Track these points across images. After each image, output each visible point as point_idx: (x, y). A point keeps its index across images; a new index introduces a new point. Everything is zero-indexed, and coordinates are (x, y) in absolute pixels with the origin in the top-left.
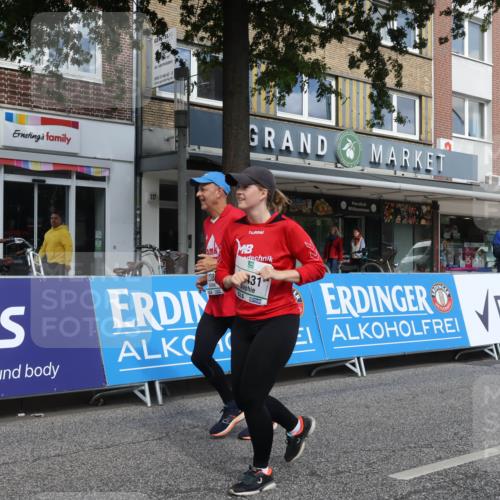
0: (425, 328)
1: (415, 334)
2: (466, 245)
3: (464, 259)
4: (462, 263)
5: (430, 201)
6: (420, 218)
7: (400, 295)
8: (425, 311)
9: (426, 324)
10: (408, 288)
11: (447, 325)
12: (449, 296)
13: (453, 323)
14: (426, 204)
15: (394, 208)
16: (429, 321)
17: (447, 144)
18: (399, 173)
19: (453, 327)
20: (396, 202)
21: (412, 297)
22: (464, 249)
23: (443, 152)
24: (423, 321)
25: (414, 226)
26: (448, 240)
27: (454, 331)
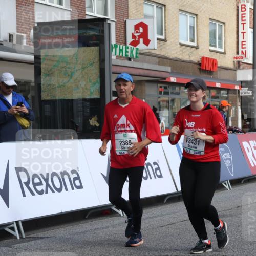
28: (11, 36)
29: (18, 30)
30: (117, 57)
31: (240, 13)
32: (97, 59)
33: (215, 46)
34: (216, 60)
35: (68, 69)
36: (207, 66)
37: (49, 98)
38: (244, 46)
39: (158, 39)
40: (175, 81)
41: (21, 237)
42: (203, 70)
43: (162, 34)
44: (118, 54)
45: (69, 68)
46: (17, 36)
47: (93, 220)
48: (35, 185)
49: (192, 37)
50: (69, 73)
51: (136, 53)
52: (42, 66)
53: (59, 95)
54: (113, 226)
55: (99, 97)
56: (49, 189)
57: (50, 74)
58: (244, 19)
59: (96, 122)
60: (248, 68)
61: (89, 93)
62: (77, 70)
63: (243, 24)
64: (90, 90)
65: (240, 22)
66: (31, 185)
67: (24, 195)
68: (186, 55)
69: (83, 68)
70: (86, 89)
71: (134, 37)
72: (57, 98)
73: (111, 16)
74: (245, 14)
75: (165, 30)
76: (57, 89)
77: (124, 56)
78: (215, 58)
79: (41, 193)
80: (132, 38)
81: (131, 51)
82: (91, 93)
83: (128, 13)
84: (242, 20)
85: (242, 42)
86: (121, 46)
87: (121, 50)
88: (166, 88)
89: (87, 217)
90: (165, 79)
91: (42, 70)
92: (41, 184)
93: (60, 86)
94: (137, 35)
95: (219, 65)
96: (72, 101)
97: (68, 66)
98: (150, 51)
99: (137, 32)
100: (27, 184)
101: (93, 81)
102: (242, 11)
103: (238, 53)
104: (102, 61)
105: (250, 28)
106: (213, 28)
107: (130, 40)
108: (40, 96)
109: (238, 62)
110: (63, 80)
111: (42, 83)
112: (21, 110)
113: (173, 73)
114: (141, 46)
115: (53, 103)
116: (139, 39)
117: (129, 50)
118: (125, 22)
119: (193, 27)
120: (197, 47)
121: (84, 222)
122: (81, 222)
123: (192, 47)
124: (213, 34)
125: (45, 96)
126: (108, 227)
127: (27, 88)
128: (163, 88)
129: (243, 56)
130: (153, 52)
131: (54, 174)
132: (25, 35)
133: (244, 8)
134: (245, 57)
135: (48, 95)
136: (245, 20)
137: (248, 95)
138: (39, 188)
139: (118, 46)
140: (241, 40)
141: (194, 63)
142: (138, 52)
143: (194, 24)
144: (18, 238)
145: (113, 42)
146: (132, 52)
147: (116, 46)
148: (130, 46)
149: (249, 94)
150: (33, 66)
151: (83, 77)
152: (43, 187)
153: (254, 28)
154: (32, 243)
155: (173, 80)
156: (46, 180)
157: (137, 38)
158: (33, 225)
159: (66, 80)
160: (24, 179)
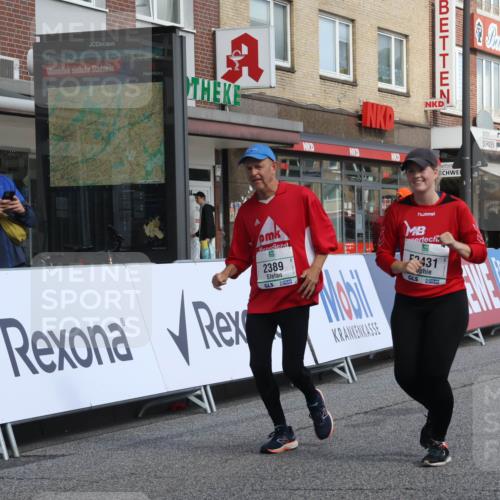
29: (4, 51)
30: (197, 102)
31: (438, 17)
32: (158, 107)
33: (389, 82)
34: (391, 109)
35: (100, 127)
36: (374, 120)
37: (64, 183)
38: (445, 82)
39: (278, 68)
40: (313, 150)
41: (12, 455)
42: (366, 128)
43: (285, 58)
44: (199, 97)
45: (103, 124)
46: (2, 61)
47: (152, 420)
48: (38, 353)
49: (344, 62)
50: (105, 135)
51: (236, 96)
52: (51, 120)
53: (85, 178)
54: (192, 433)
55: (163, 181)
56: (65, 360)
57: (66, 135)
58: (444, 28)
59: (157, 229)
60: (453, 125)
61: (143, 173)
62: (119, 129)
63: (444, 38)
64: (145, 167)
65: (438, 34)
66: (30, 354)
67: (17, 373)
68: (331, 100)
69: (132, 125)
70: (138, 165)
71: (230, 63)
72: (81, 183)
73: (186, 22)
74: (447, 19)
75: (292, 49)
76: (81, 165)
77: (211, 100)
78: (389, 105)
79: (50, 368)
80: (228, 66)
81: (225, 90)
82: (148, 173)
83: (218, 16)
84: (442, 31)
85: (442, 73)
86: (206, 82)
87: (206, 90)
88: (293, 163)
89: (140, 415)
90: (292, 145)
91: (51, 130)
92: (49, 351)
93: (87, 160)
94: (236, 59)
95: (397, 117)
96: (110, 189)
97: (102, 120)
98: (263, 91)
99: (237, 54)
100: (23, 351)
101: (150, 151)
102: (441, 13)
103: (433, 95)
104: (168, 110)
105: (457, 45)
106: (384, 46)
107: (222, 69)
108: (47, 179)
109: (434, 112)
110: (92, 149)
111: (51, 153)
112: (10, 207)
113: (307, 134)
114: (245, 81)
115: (72, 192)
116: (240, 68)
117: (221, 89)
118: (214, 33)
119: (347, 45)
120: (354, 84)
121: (134, 424)
122: (129, 425)
123: (344, 83)
124: (384, 58)
125: (56, 180)
126: (181, 435)
127: (21, 163)
128: (288, 163)
129: (444, 100)
130: (269, 93)
132: (16, 62)
133: (446, 7)
134: (448, 102)
135: (62, 177)
136: (447, 31)
137: (453, 176)
138: (46, 359)
139: (200, 80)
140: (439, 69)
141: (349, 115)
142: (239, 93)
143: (348, 39)
144: (6, 457)
145: (190, 72)
146: (226, 93)
147: (195, 81)
148: (222, 82)
149: (456, 175)
150: (34, 120)
151: (131, 141)
152: (54, 358)
153: (464, 47)
154: (34, 466)
155: (308, 147)
157: (237, 65)
159: (97, 148)
160: (17, 340)
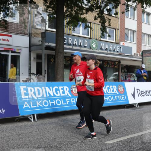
0: (116, 98)
1: (113, 100)
2: (129, 74)
3: (128, 78)
4: (127, 79)
5: (118, 61)
6: (115, 65)
7: (109, 88)
8: (116, 93)
9: (116, 97)
10: (111, 86)
11: (122, 98)
12: (123, 89)
13: (124, 97)
14: (117, 61)
15: (107, 62)
16: (117, 96)
17: (123, 44)
18: (109, 52)
19: (124, 98)
20: (108, 61)
21: (112, 89)
22: (128, 75)
23: (122, 46)
24: (116, 96)
25: (113, 68)
26: (123, 72)
27: (124, 99)
28: (135, 54)
29: (137, 52)
41: (138, 107)
46: (137, 54)
48: (142, 94)
52: (144, 62)
56: (146, 95)
66: (141, 94)
67: (139, 96)
79: (143, 96)
92: (143, 93)
100: (140, 93)
131: (147, 91)
132: (139, 54)
138: (143, 95)
150: (141, 62)
152: (144, 94)
154: (141, 109)
156: (145, 93)
158: (141, 104)
160: (139, 92)
